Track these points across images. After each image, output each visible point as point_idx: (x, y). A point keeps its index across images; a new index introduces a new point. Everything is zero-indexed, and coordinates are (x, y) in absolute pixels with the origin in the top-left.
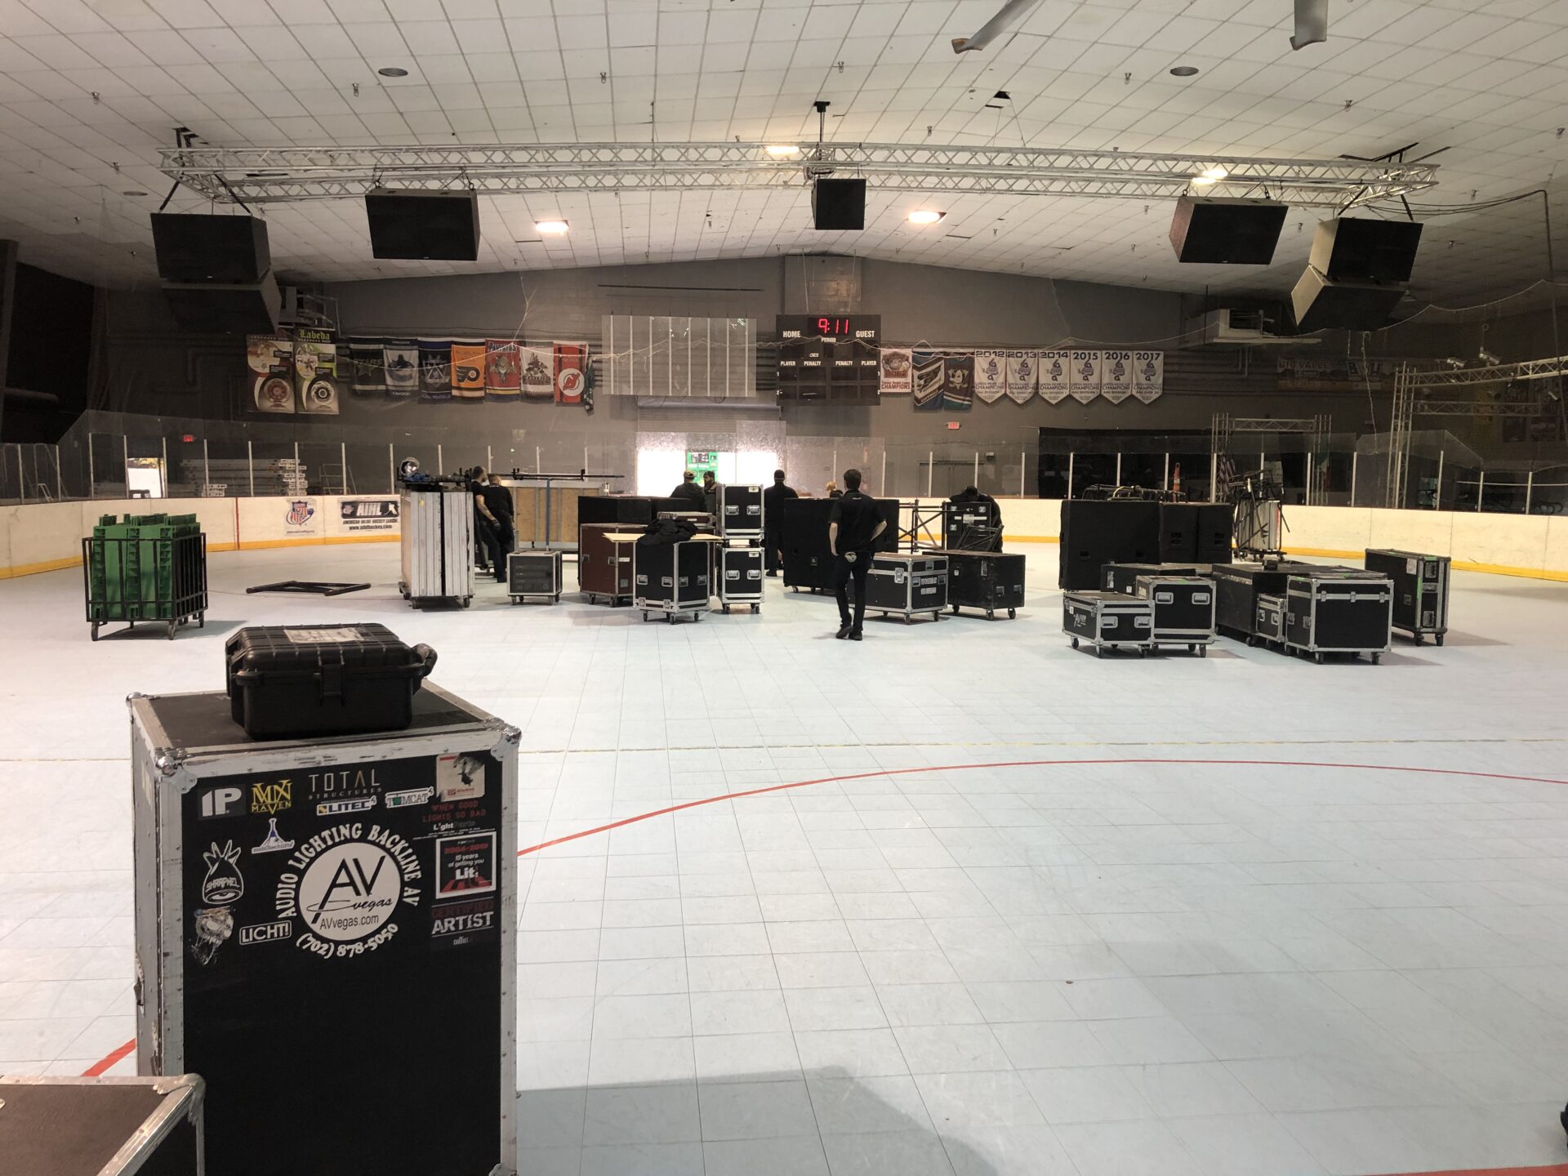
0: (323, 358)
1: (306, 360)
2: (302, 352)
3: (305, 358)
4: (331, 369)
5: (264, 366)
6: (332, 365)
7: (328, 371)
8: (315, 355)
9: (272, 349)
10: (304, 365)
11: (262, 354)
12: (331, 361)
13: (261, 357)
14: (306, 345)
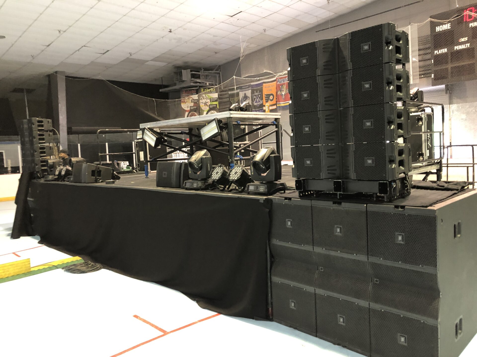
0: (212, 100)
1: (204, 102)
2: (202, 98)
3: (204, 101)
4: (216, 105)
5: (188, 107)
6: (217, 103)
7: (215, 106)
8: (209, 99)
9: (191, 99)
10: (204, 104)
11: (187, 102)
12: (216, 101)
13: (187, 103)
14: (204, 95)
